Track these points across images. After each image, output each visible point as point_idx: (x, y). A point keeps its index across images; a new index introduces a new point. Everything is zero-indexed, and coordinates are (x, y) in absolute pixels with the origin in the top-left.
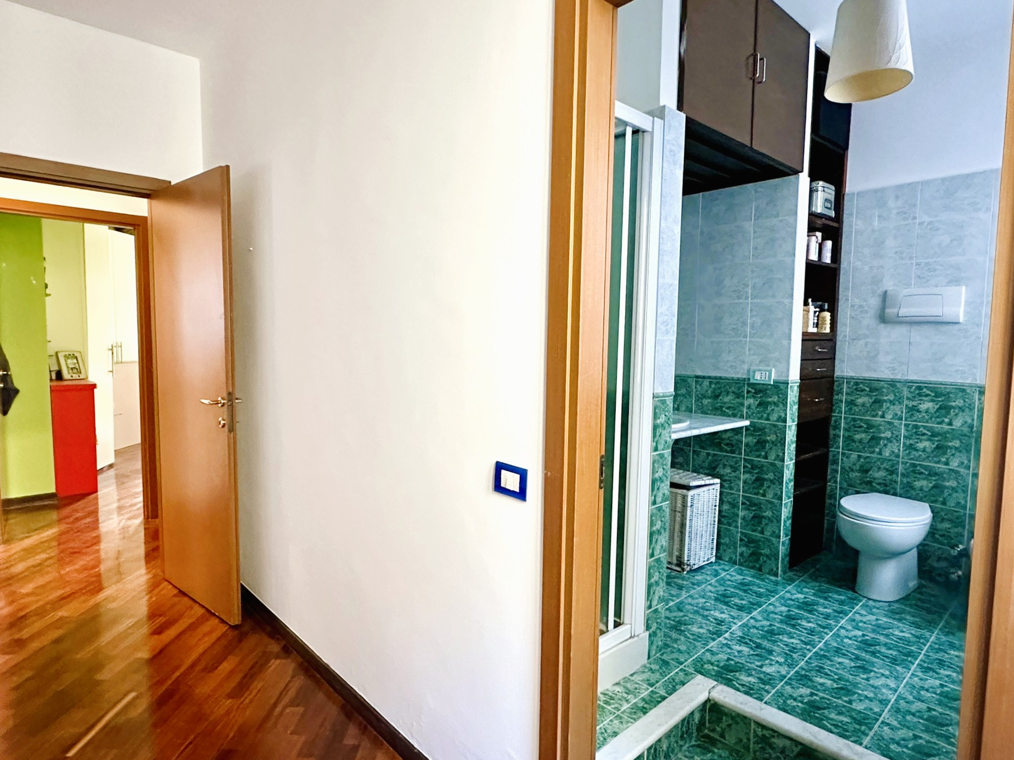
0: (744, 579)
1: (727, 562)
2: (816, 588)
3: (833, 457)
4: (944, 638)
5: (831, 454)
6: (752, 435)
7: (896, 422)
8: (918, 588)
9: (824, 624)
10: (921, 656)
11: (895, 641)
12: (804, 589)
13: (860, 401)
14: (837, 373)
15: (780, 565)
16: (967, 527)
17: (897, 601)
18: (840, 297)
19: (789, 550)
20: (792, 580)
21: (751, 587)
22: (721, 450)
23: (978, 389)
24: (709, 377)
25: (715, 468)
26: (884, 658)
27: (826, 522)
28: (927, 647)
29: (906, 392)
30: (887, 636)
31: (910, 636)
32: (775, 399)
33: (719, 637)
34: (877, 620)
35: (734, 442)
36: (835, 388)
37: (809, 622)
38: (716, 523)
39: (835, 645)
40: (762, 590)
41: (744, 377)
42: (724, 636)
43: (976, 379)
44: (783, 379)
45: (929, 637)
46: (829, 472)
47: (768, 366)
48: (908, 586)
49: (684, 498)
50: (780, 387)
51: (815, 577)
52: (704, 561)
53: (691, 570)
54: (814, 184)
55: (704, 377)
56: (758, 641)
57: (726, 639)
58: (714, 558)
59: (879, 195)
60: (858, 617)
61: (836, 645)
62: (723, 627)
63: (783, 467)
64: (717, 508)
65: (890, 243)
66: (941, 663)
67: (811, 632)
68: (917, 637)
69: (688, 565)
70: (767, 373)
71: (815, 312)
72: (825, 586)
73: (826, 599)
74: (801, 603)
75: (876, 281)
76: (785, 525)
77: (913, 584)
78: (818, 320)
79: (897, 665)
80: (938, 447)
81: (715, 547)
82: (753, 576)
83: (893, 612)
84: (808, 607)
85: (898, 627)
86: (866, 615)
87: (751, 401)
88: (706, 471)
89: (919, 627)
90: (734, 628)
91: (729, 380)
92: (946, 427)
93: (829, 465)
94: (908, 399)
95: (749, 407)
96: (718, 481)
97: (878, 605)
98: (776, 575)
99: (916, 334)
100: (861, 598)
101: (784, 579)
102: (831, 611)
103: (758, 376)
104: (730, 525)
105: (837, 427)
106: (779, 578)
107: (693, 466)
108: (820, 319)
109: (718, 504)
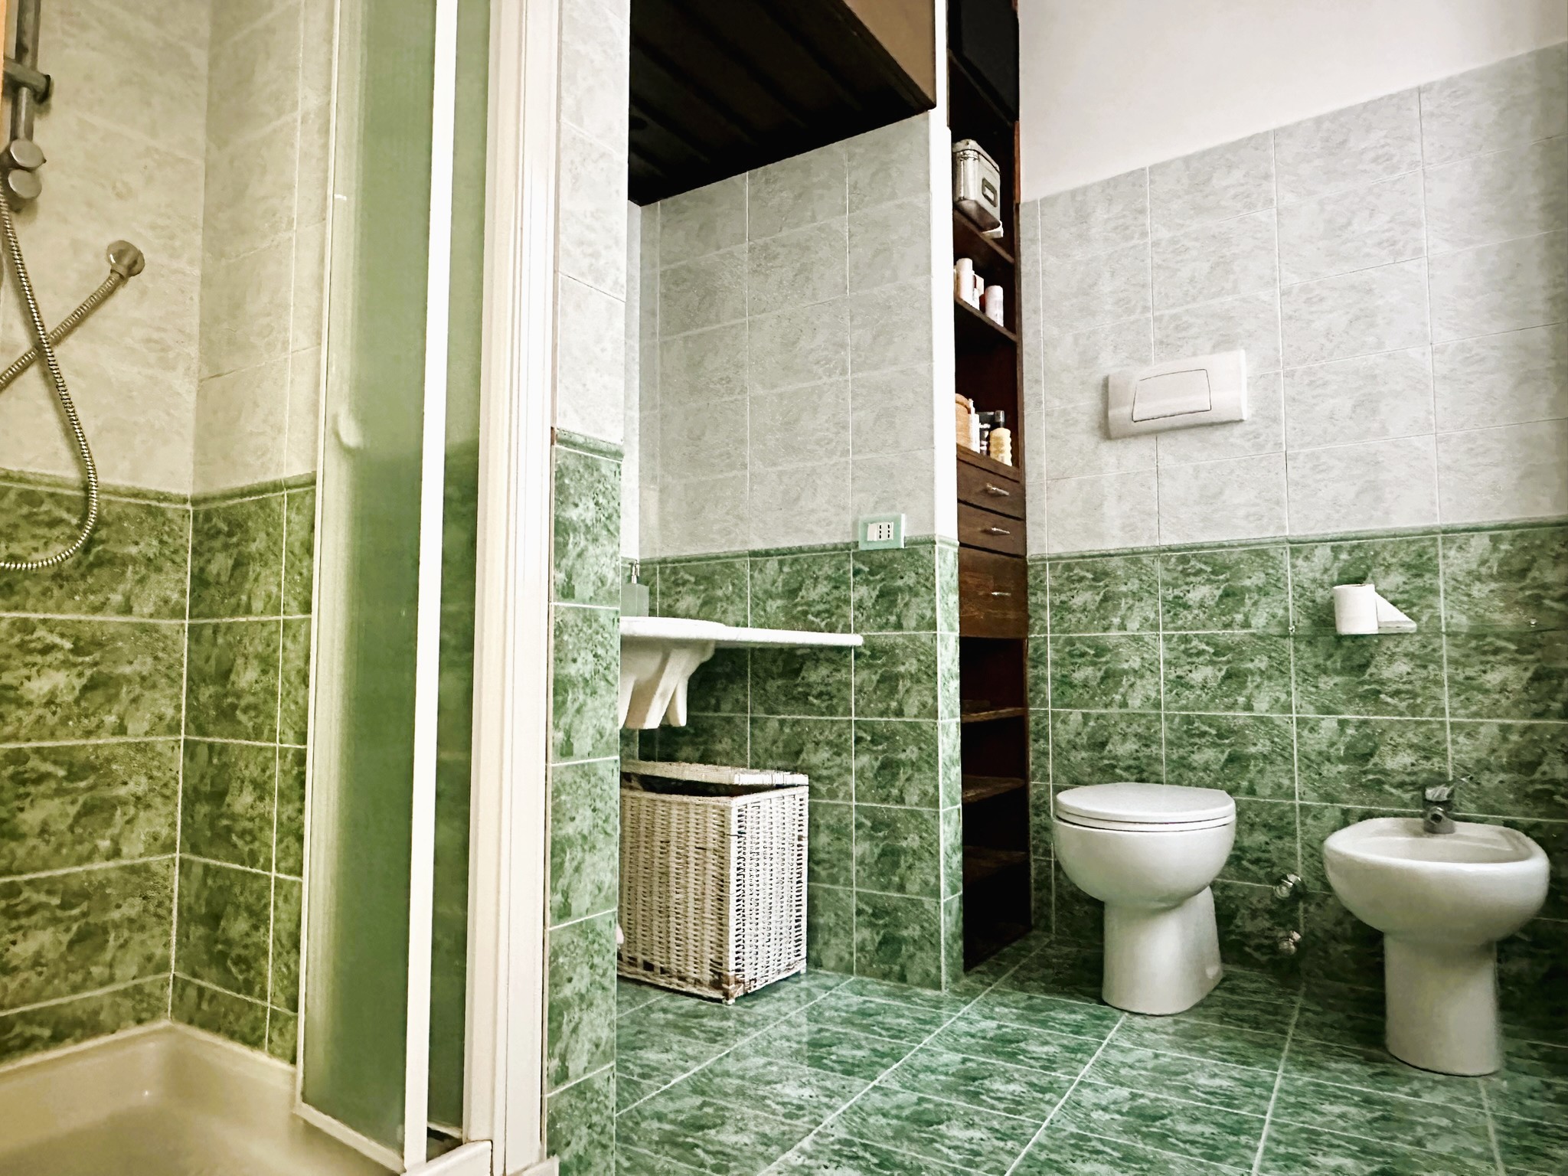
0: (865, 1002)
1: (833, 970)
2: (1022, 1005)
3: (1037, 724)
4: (1304, 1079)
5: (1032, 718)
6: (869, 666)
7: (1147, 635)
8: (1223, 980)
9: (1044, 1082)
10: (1266, 1130)
11: (1203, 1101)
12: (997, 1009)
13: (1078, 601)
14: (1032, 552)
15: (943, 959)
16: (1299, 833)
17: (1188, 1012)
18: (1026, 399)
19: (961, 924)
20: (970, 993)
21: (880, 1018)
22: (810, 709)
23: (1288, 546)
24: (779, 552)
25: (798, 753)
26: (1188, 1146)
27: (1033, 865)
28: (1272, 1102)
29: (1159, 571)
30: (1185, 1090)
31: (1232, 1083)
32: (910, 579)
33: (784, 1151)
34: (1156, 1056)
35: (832, 689)
36: (1031, 581)
37: (1010, 1081)
38: (804, 878)
39: (1073, 1129)
40: (904, 1022)
41: (847, 540)
42: (799, 1145)
43: (1283, 528)
44: (921, 533)
45: (1269, 1079)
46: (1031, 759)
47: (892, 508)
48: (1204, 974)
49: (723, 813)
50: (918, 551)
51: (1020, 983)
52: (779, 971)
53: (746, 995)
54: (961, 145)
55: (767, 554)
56: (884, 1146)
57: (802, 1152)
58: (804, 963)
59: (1078, 202)
60: (1115, 1056)
61: (1075, 1130)
62: (798, 1122)
63: (935, 727)
64: (805, 843)
65: (1106, 286)
66: (1313, 1138)
67: (1016, 1105)
68: (1247, 1084)
69: (737, 982)
70: (892, 524)
71: (982, 431)
72: (1040, 998)
73: (1043, 1024)
74: (991, 1039)
75: (1088, 360)
76: (948, 866)
77: (1213, 971)
78: (988, 446)
79: (1220, 1159)
80: (1229, 676)
81: (804, 937)
82: (888, 995)
83: (1184, 1034)
84: (1005, 1046)
85: (1203, 1067)
86: (1131, 1050)
87: (863, 590)
88: (780, 764)
89: (1245, 1062)
90: (830, 1118)
91: (816, 551)
92: (1239, 633)
93: (1031, 742)
94: (1165, 584)
95: (860, 606)
96: (802, 779)
97: (1153, 1023)
98: (937, 986)
99: (1168, 452)
100: (1117, 1013)
101: (954, 992)
102: (1058, 1049)
103: (873, 534)
104: (834, 880)
105: (1040, 661)
106: (944, 992)
107: (755, 753)
108: (992, 441)
109: (805, 833)
